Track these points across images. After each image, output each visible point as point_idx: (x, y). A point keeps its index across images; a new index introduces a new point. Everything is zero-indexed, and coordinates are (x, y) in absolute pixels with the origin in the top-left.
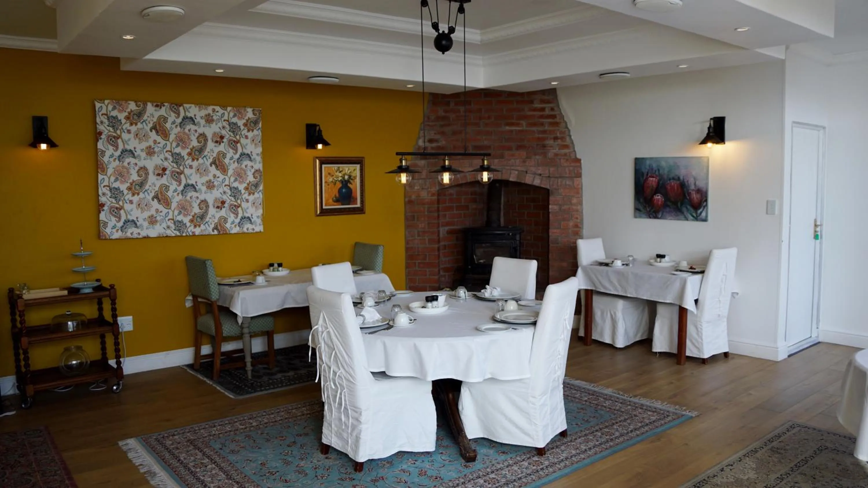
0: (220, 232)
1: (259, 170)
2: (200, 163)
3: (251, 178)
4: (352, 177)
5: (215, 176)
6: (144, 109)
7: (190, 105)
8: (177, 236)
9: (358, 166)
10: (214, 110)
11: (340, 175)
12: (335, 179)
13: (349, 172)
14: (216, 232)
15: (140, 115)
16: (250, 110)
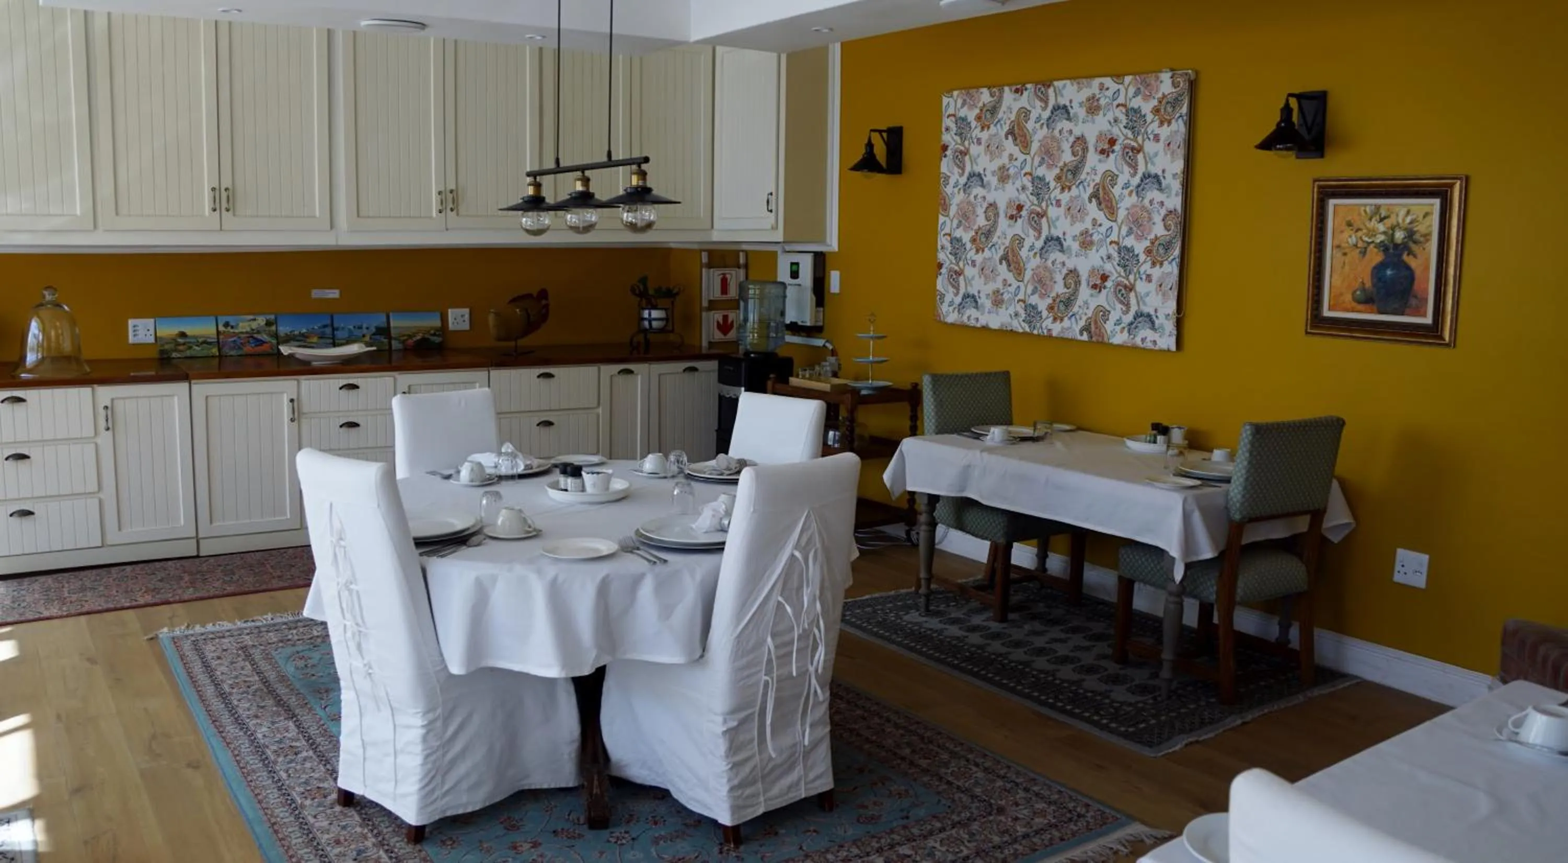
0: (1091, 337)
1: (1175, 210)
2: (1073, 195)
3: (1159, 230)
4: (1417, 237)
5: (1094, 222)
6: (1001, 98)
7: (1064, 82)
8: (1025, 334)
9: (1437, 202)
10: (1102, 87)
11: (1381, 227)
12: (1366, 239)
13: (1408, 220)
14: (1085, 337)
15: (994, 110)
16: (1166, 77)
